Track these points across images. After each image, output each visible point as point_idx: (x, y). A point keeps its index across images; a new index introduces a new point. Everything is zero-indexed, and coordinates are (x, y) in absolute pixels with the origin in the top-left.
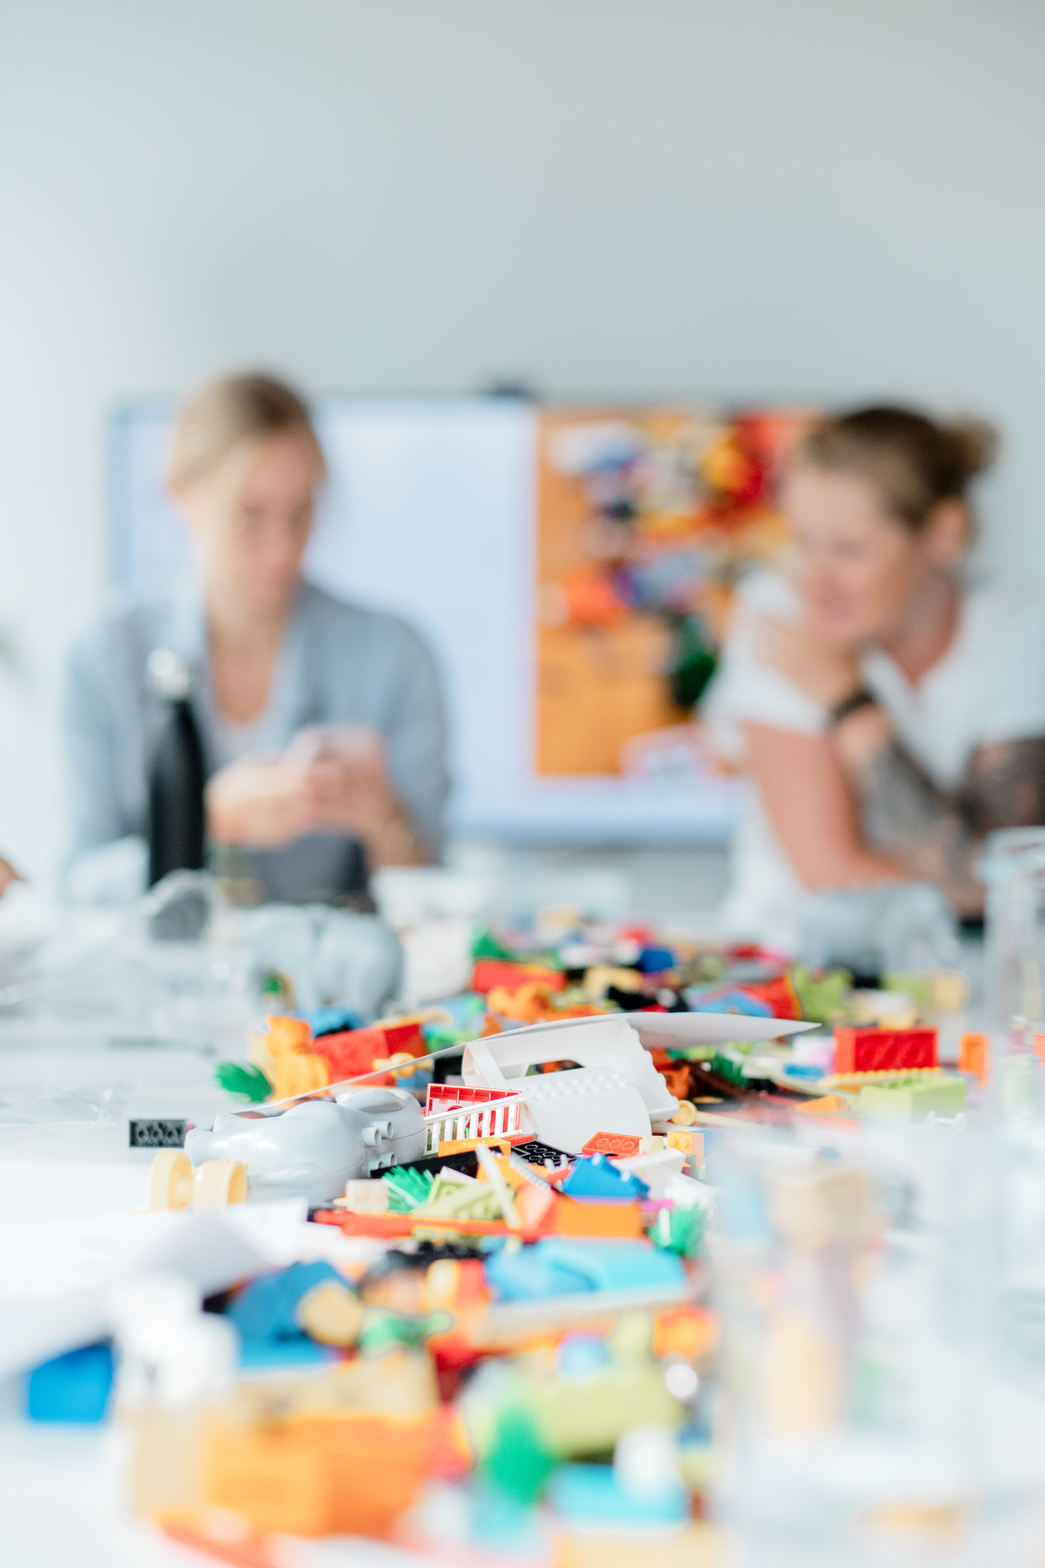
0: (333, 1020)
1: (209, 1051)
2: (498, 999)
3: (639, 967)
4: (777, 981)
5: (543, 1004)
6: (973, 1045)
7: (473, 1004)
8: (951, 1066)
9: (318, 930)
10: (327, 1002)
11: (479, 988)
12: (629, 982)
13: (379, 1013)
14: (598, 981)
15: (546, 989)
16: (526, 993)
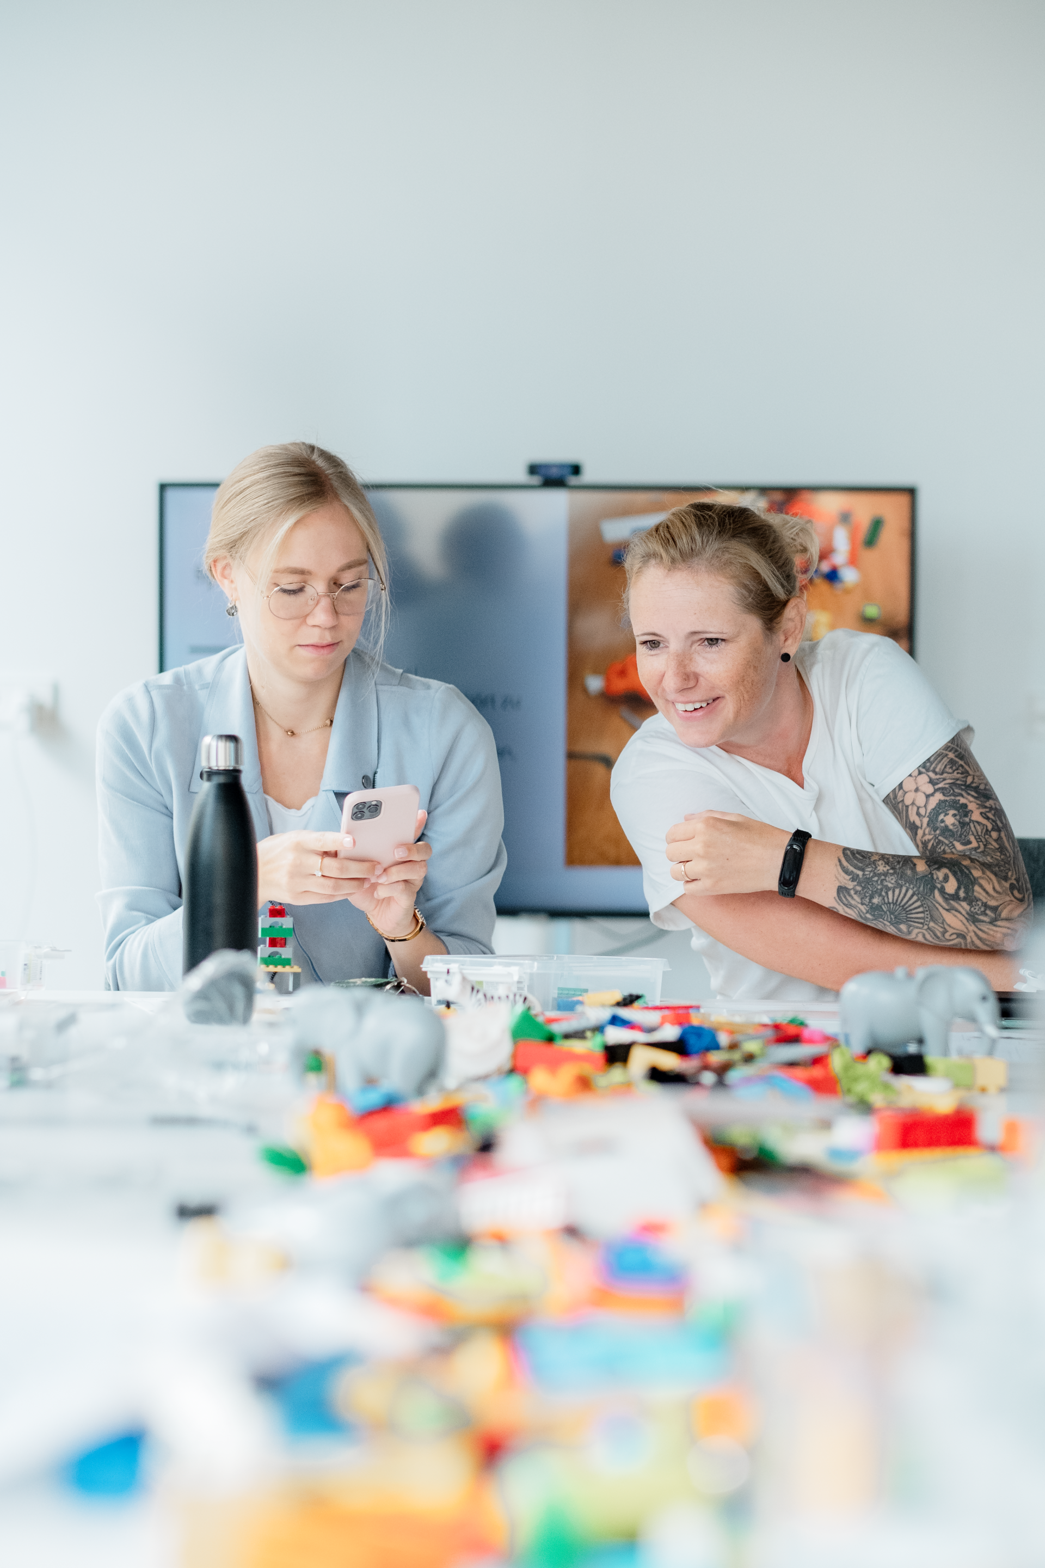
0: (374, 1098)
1: (251, 1130)
2: (540, 1078)
3: (679, 1047)
4: (818, 1061)
5: (584, 1084)
6: (1012, 1129)
7: (514, 1083)
8: (992, 1149)
9: (360, 1009)
10: (370, 1082)
11: (517, 1069)
12: (669, 1061)
13: (420, 1091)
14: (641, 1059)
15: (587, 1069)
16: (568, 1073)
